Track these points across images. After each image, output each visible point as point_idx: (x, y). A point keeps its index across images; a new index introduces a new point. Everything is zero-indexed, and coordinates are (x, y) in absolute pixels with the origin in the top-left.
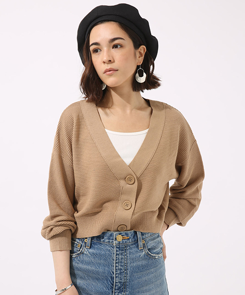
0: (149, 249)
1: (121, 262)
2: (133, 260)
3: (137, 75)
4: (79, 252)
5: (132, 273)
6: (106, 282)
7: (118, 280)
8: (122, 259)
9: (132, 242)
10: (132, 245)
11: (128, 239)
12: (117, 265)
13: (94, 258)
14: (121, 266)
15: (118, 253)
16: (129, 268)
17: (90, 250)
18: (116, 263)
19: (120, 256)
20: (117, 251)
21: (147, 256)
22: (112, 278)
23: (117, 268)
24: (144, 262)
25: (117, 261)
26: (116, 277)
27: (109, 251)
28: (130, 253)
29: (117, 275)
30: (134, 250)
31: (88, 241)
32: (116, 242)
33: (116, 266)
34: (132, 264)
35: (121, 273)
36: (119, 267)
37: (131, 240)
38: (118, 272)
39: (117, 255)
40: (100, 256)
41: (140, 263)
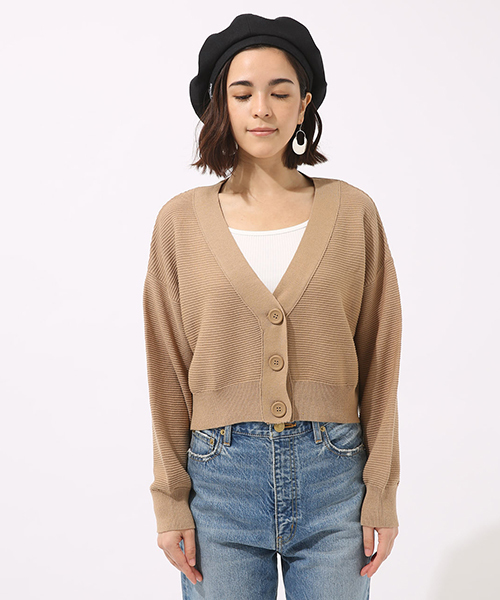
0: (333, 442)
1: (285, 467)
2: (306, 462)
3: (295, 140)
4: (213, 453)
5: (305, 483)
6: (261, 500)
7: (281, 497)
8: (286, 460)
9: (302, 431)
10: (303, 436)
11: (295, 428)
12: (278, 471)
13: (239, 461)
14: (285, 472)
15: (278, 451)
16: (299, 475)
17: (231, 449)
18: (276, 468)
19: (283, 457)
20: (276, 449)
21: (331, 452)
22: (272, 494)
23: (278, 476)
24: (325, 464)
25: (278, 465)
26: (278, 492)
27: (264, 448)
28: (300, 450)
29: (279, 489)
30: (307, 444)
31: (227, 434)
32: (275, 434)
33: (276, 474)
34: (304, 469)
35: (285, 485)
36: (283, 474)
37: (299, 429)
38: (281, 483)
39: (276, 455)
40: (249, 458)
41: (318, 466)
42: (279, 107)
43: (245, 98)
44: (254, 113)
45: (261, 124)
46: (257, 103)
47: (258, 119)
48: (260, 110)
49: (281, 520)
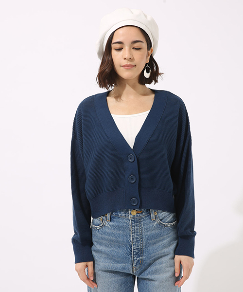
42: (137, 55)
43: (120, 50)
44: (124, 57)
45: (128, 63)
46: (126, 52)
47: (126, 60)
48: (127, 56)
49: (135, 258)
